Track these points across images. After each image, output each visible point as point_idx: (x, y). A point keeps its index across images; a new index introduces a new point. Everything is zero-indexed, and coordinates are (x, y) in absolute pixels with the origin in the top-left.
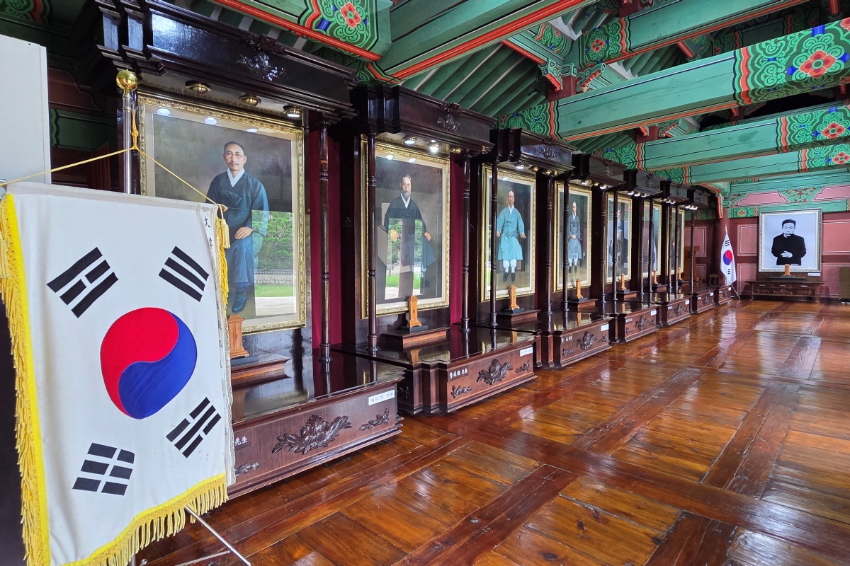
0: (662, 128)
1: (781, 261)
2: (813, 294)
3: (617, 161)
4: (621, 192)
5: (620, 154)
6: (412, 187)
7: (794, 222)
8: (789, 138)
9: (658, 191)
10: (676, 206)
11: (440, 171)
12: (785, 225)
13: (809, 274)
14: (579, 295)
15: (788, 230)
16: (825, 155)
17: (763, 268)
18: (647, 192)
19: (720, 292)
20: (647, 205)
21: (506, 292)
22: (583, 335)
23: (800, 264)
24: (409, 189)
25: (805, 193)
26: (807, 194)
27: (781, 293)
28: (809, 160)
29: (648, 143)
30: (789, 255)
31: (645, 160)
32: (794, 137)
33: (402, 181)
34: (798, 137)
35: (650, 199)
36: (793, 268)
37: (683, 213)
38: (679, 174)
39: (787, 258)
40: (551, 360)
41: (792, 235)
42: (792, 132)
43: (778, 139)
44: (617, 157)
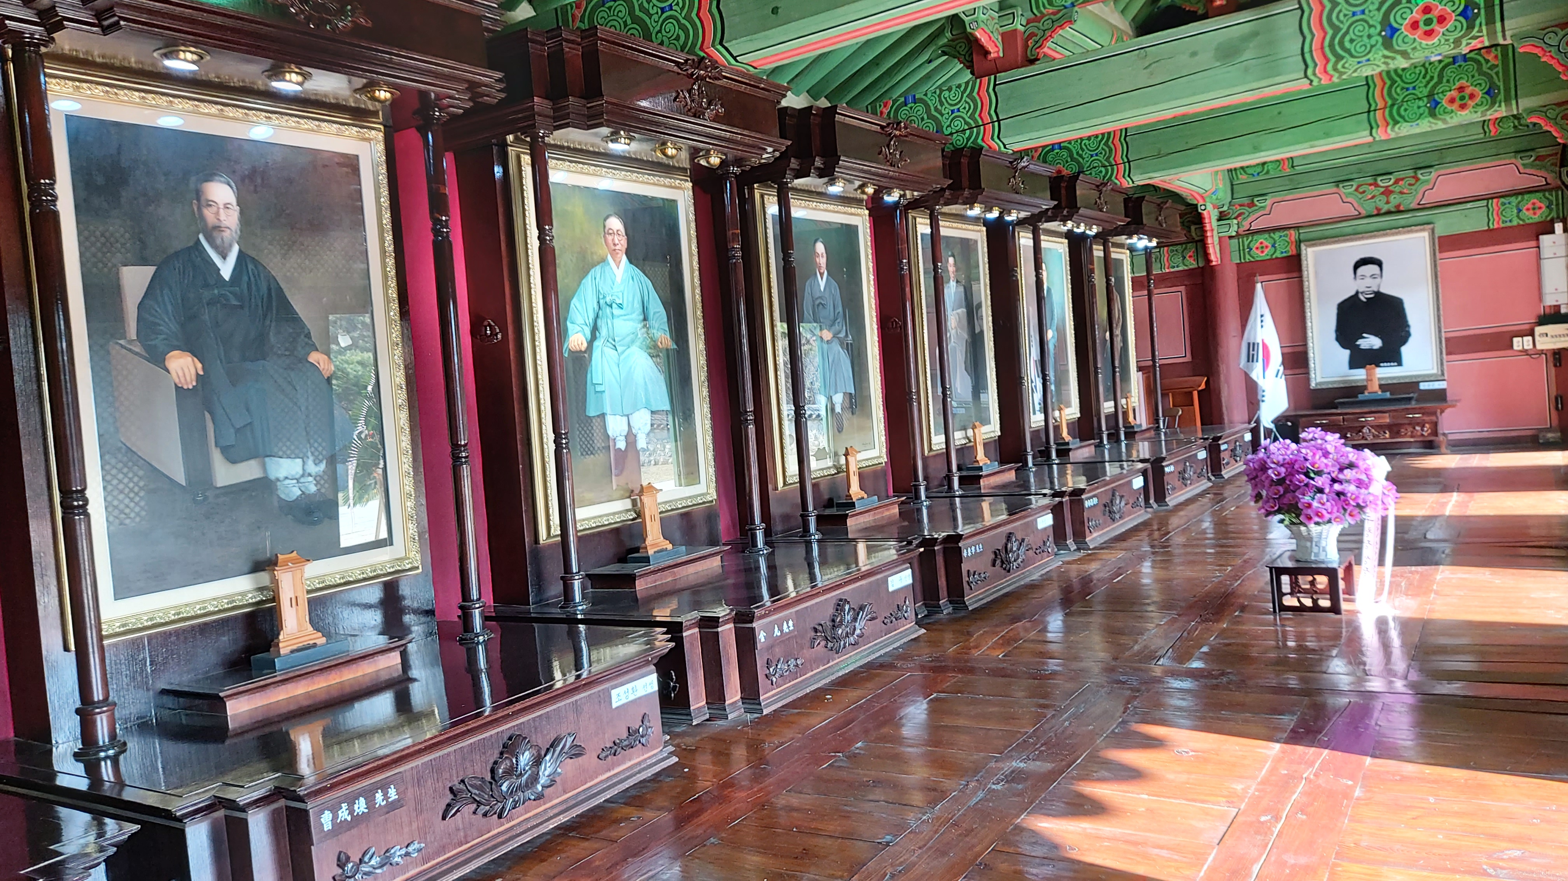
0: (1033, 35)
1: (1360, 359)
2: (1435, 433)
3: (932, 127)
4: (946, 209)
5: (936, 109)
6: (242, 212)
7: (1379, 263)
8: (1331, 45)
9: (1047, 204)
10: (1103, 238)
11: (351, 164)
12: (1362, 270)
13: (1423, 386)
14: (855, 489)
15: (1368, 282)
16: (1426, 92)
17: (1319, 380)
18: (1020, 205)
19: (1223, 447)
20: (1025, 240)
21: (627, 504)
22: (831, 611)
23: (1400, 364)
24: (231, 219)
25: (1397, 189)
26: (1401, 193)
27: (1363, 438)
28: (1393, 105)
29: (1002, 77)
30: (1371, 342)
31: (999, 121)
32: (1341, 43)
33: (198, 194)
34: (1352, 41)
35: (1032, 223)
36: (1386, 372)
37: (1121, 255)
38: (1101, 157)
39: (1371, 351)
40: (733, 693)
41: (1378, 294)
42: (1336, 30)
43: (1306, 49)
44: (931, 116)
